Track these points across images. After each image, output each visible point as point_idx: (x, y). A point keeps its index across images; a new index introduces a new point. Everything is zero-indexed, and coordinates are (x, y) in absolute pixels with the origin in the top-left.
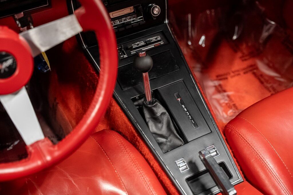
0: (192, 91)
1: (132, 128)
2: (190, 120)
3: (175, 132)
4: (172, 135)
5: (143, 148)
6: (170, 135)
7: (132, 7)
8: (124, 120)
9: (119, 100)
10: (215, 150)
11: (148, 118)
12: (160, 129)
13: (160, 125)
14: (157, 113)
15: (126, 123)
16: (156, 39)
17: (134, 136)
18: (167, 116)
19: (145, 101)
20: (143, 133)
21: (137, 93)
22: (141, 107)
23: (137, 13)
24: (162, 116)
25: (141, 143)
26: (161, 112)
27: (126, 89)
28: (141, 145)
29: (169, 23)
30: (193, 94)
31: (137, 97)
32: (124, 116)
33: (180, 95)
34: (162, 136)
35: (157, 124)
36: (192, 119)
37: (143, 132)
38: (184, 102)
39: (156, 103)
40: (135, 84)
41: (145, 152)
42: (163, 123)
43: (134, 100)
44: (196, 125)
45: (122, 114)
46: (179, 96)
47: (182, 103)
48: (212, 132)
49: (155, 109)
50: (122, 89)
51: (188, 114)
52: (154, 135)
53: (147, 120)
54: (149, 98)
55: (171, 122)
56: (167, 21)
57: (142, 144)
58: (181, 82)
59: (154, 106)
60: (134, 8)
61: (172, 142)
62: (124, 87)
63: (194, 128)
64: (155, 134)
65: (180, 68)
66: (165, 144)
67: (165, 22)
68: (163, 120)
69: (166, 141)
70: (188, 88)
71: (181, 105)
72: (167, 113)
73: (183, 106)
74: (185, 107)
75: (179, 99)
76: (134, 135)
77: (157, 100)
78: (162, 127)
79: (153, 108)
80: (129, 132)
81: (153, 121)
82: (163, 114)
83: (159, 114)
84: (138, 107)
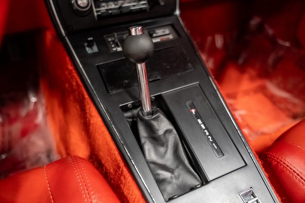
0: (212, 98)
2: (210, 143)
3: (186, 162)
4: (180, 167)
5: (132, 189)
6: (177, 167)
9: (100, 107)
10: (256, 199)
11: (145, 138)
12: (162, 156)
13: (162, 150)
14: (158, 131)
15: (108, 143)
16: (163, 32)
17: (119, 167)
18: (174, 135)
19: (141, 111)
20: (133, 163)
21: (129, 98)
22: (135, 119)
24: (167, 135)
25: (128, 180)
26: (165, 129)
27: (114, 92)
28: (127, 183)
29: (181, 15)
30: (214, 104)
31: (129, 104)
32: (106, 132)
33: (195, 104)
34: (164, 168)
35: (158, 148)
36: (214, 141)
37: (132, 161)
38: (201, 115)
39: (158, 114)
40: (129, 85)
41: (134, 197)
42: (167, 147)
43: (125, 109)
44: (220, 152)
45: (104, 129)
46: (193, 106)
47: (198, 115)
48: (246, 165)
49: (155, 123)
50: (108, 92)
51: (207, 134)
52: (152, 166)
53: (143, 140)
54: (147, 108)
55: (180, 145)
56: (177, 12)
57: (129, 182)
58: (196, 87)
59: (155, 119)
61: (181, 179)
62: (112, 90)
63: (218, 157)
64: (154, 163)
65: (194, 67)
66: (170, 183)
67: (175, 14)
68: (167, 141)
69: (171, 177)
70: (207, 94)
71: (195, 118)
72: (175, 131)
73: (200, 121)
74: (203, 123)
75: (193, 111)
76: (118, 164)
77: (160, 110)
78: (166, 152)
79: (152, 122)
80: (111, 159)
81: (152, 143)
82: (168, 132)
83: (161, 132)
84: (130, 120)
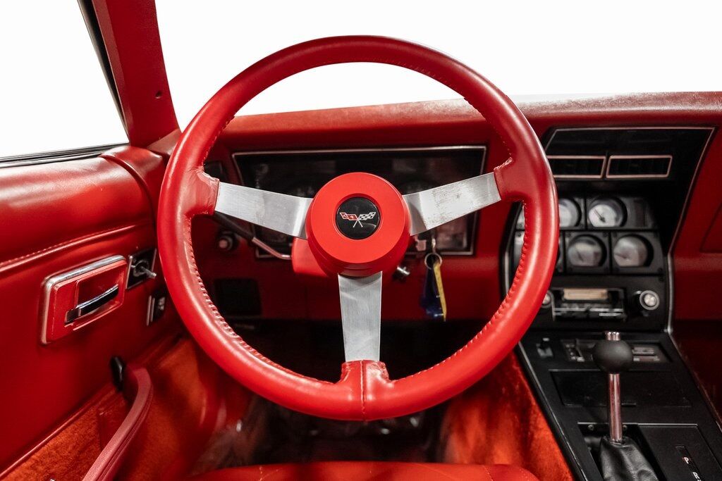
1: (570, 477)
7: (604, 291)
8: (555, 459)
14: (630, 467)
16: (645, 351)
19: (608, 437)
21: (591, 419)
23: (612, 301)
24: (643, 477)
26: (640, 469)
27: (570, 405)
29: (674, 334)
31: (590, 425)
32: (557, 450)
33: (690, 452)
38: (699, 469)
39: (631, 445)
43: (585, 431)
46: (686, 453)
47: (693, 466)
50: (563, 404)
54: (617, 436)
56: (669, 330)
58: (693, 429)
59: (626, 449)
60: (609, 292)
62: (568, 402)
65: (691, 404)
67: (666, 331)
70: (710, 443)
71: (689, 469)
72: (653, 475)
73: (696, 475)
74: (701, 479)
75: (687, 459)
77: (633, 442)
79: (623, 452)
82: (644, 473)
83: (634, 470)
